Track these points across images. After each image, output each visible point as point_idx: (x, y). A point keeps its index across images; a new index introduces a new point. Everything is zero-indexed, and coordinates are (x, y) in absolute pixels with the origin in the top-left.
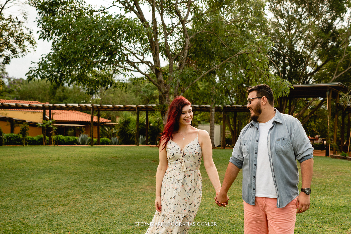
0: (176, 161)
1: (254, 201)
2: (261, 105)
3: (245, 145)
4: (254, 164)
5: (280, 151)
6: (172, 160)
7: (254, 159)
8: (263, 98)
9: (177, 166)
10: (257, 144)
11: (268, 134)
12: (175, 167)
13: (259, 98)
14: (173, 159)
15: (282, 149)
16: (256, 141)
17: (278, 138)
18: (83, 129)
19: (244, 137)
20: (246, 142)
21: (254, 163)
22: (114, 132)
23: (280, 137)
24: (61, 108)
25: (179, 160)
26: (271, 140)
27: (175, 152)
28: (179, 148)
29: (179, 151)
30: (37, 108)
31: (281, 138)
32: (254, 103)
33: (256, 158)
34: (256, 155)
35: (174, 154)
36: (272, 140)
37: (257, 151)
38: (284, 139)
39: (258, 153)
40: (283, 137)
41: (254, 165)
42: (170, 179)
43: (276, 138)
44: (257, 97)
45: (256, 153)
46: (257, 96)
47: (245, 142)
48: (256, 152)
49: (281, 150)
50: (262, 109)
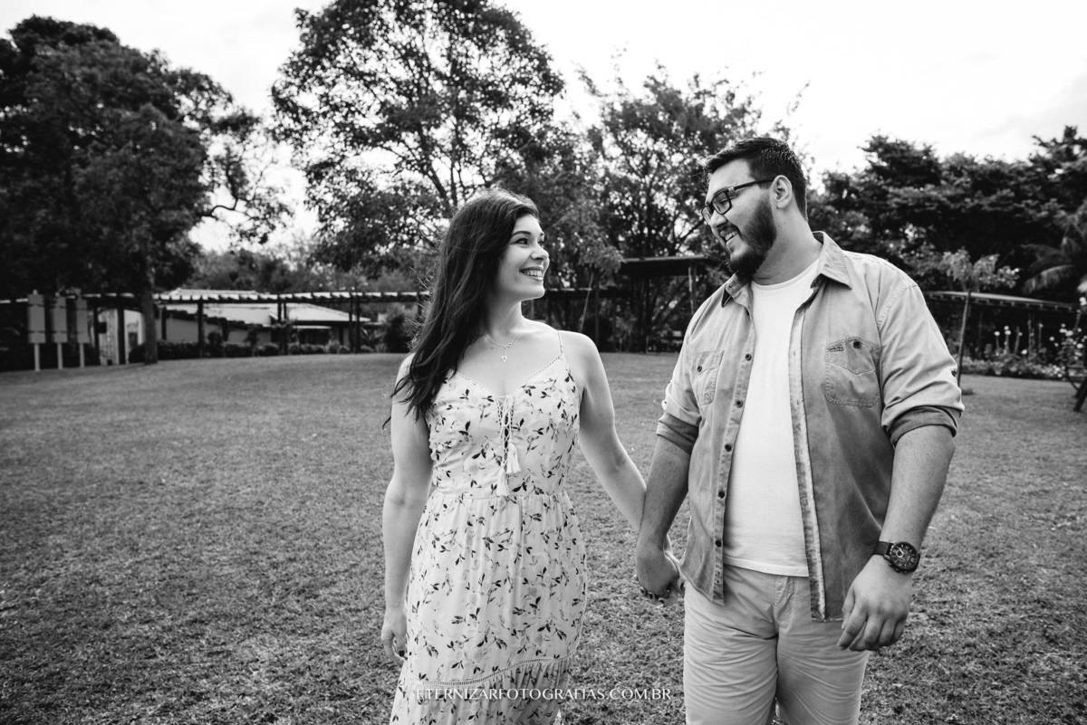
0: (475, 457)
1: (720, 590)
2: (773, 208)
3: (700, 369)
4: (724, 443)
5: (843, 393)
6: (458, 455)
7: (728, 426)
8: (778, 184)
9: (481, 478)
10: (748, 369)
11: (794, 324)
12: (473, 483)
13: (763, 182)
14: (466, 449)
15: (851, 382)
16: (743, 357)
17: (833, 341)
18: (330, 333)
19: (701, 341)
20: (707, 360)
21: (727, 439)
22: (377, 336)
23: (842, 338)
24: (304, 300)
25: (489, 454)
26: (805, 350)
27: (472, 415)
28: (490, 399)
29: (493, 410)
30: (269, 301)
31: (848, 342)
32: (745, 204)
33: (738, 421)
34: (740, 410)
35: (468, 425)
36: (809, 349)
37: (745, 396)
38: (857, 344)
39: (747, 405)
40: (854, 334)
41: (723, 449)
42: (449, 538)
43: (824, 342)
44: (752, 180)
45: (740, 404)
46: (752, 175)
47: (702, 361)
48: (741, 399)
49: (846, 387)
50: (776, 225)
